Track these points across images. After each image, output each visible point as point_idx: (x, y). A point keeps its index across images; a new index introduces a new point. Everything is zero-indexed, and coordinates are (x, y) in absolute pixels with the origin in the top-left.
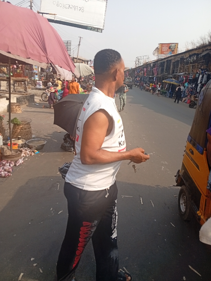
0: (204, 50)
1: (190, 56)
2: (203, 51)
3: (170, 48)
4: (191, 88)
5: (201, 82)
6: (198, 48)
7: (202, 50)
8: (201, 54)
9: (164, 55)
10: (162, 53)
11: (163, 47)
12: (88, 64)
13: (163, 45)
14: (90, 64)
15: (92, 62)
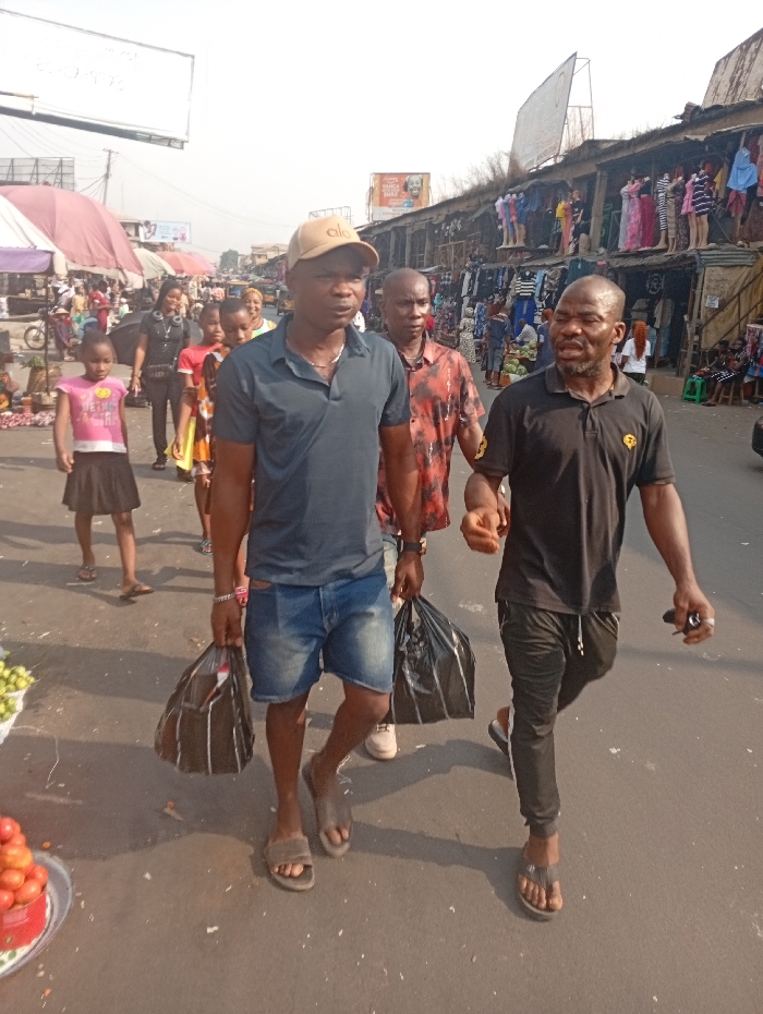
0: (482, 201)
1: (448, 219)
2: (479, 205)
3: (406, 187)
4: (448, 308)
5: (470, 293)
6: (467, 197)
7: (474, 202)
8: (473, 213)
9: (390, 210)
10: (383, 202)
11: (385, 183)
12: (137, 234)
13: (386, 178)
14: (145, 234)
15: (153, 228)
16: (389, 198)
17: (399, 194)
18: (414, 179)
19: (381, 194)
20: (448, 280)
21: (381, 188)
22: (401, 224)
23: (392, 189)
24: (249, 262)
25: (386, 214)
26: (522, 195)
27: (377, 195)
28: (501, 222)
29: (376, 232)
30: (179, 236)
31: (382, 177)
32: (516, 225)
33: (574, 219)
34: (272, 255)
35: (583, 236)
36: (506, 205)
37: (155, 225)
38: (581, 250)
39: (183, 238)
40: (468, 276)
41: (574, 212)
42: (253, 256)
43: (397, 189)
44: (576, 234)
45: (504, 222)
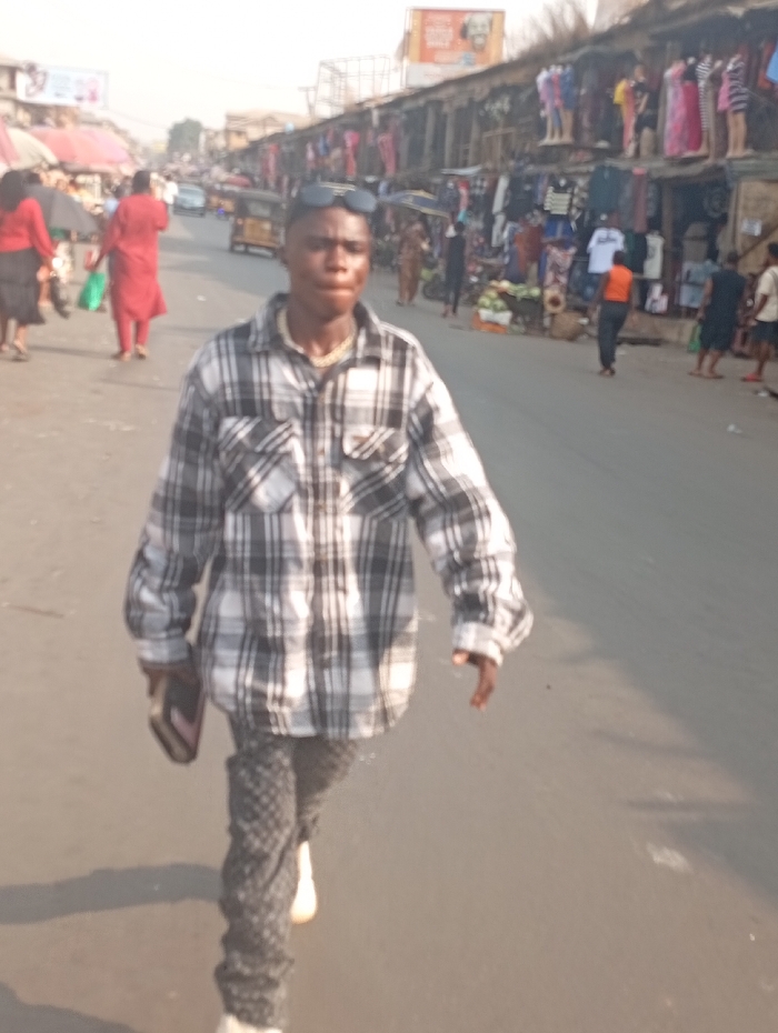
3: (464, 32)
9: (438, 70)
10: (426, 55)
11: (431, 24)
12: (13, 86)
13: (431, 17)
14: (27, 90)
15: (40, 79)
16: (435, 50)
17: (453, 43)
18: (479, 19)
19: (423, 42)
20: (481, 187)
21: (423, 32)
22: (442, 95)
23: (441, 36)
24: (220, 142)
25: (429, 75)
26: (568, 69)
27: (415, 46)
28: (543, 106)
29: (408, 105)
30: (86, 93)
31: (425, 14)
32: (561, 111)
33: (637, 106)
34: (255, 133)
35: (646, 132)
36: (549, 81)
37: (45, 74)
38: (644, 152)
39: (93, 97)
40: (503, 183)
41: (635, 98)
42: (227, 132)
43: (450, 34)
44: (638, 129)
45: (548, 106)
